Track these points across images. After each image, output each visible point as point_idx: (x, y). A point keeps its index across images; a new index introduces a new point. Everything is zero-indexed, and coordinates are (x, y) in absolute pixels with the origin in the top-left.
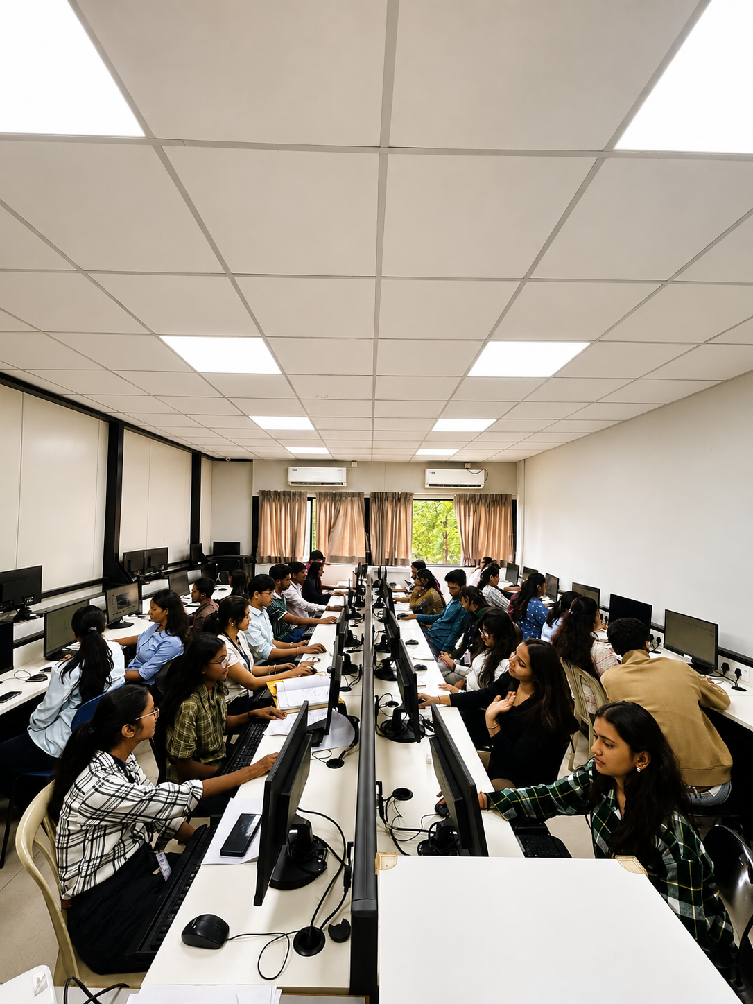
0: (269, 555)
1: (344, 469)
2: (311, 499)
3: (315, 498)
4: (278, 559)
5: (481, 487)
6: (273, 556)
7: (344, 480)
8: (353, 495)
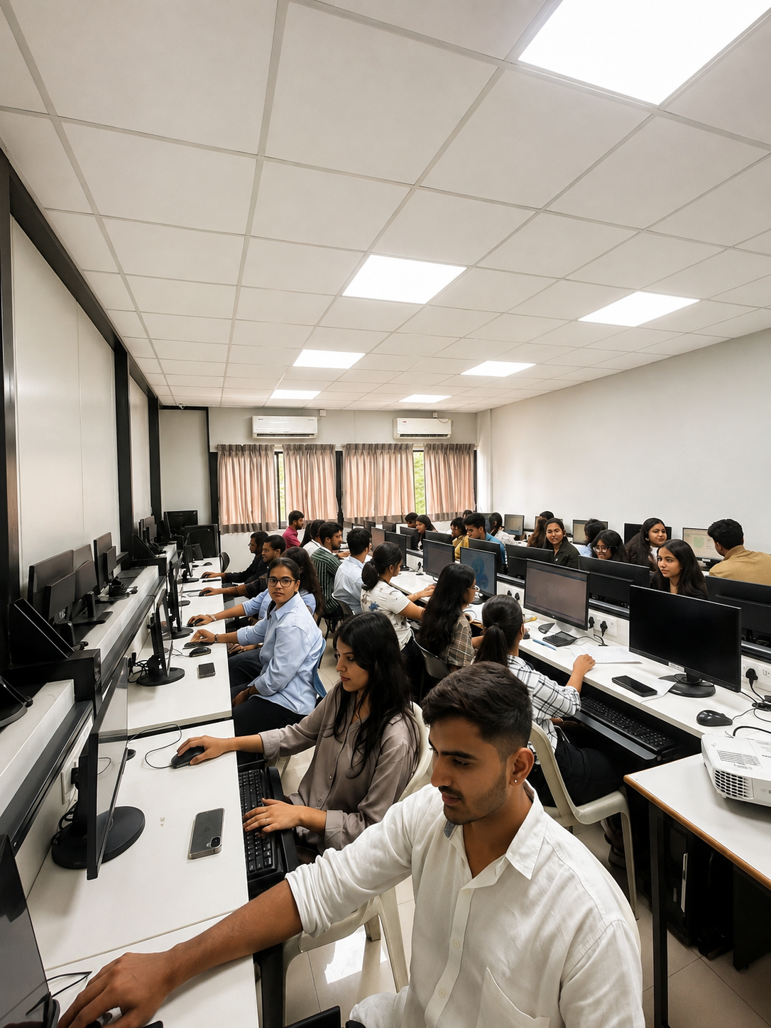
0: (234, 523)
1: (315, 419)
2: (277, 453)
3: (282, 453)
4: (246, 526)
5: (449, 436)
6: (239, 523)
7: (315, 432)
8: (323, 448)
